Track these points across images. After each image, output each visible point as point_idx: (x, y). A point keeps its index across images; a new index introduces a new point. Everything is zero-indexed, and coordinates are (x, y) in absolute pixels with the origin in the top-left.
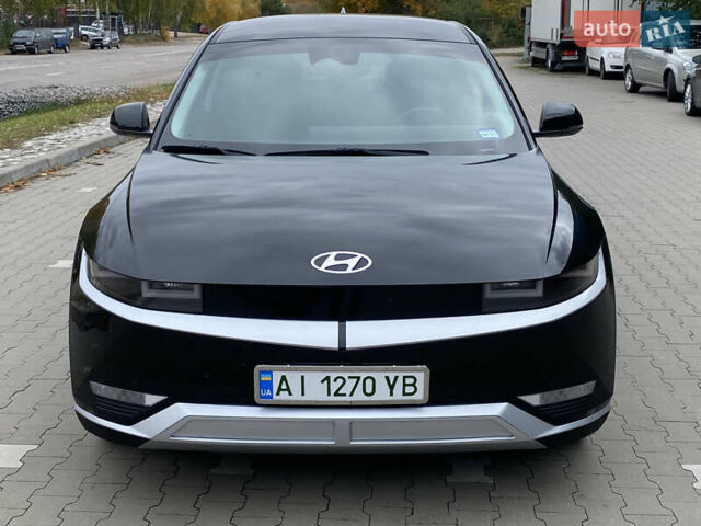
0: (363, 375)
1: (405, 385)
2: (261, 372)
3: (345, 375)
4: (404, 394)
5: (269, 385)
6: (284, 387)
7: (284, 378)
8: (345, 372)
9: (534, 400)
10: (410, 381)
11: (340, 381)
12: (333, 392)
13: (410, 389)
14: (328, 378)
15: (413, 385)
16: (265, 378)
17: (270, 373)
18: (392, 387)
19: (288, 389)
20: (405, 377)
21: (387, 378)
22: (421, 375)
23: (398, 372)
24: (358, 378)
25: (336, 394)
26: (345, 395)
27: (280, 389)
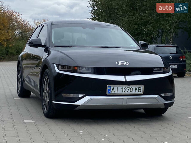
0: (130, 87)
1: (139, 90)
2: (109, 87)
3: (127, 87)
4: (138, 92)
5: (109, 90)
6: (113, 90)
7: (113, 88)
8: (127, 86)
9: (163, 95)
10: (140, 89)
11: (125, 89)
12: (124, 91)
13: (140, 91)
14: (123, 88)
15: (140, 90)
16: (109, 88)
17: (110, 87)
18: (136, 90)
19: (114, 91)
20: (139, 88)
21: (135, 88)
22: (142, 87)
23: (137, 86)
24: (129, 88)
25: (124, 92)
26: (126, 92)
27: (112, 91)
